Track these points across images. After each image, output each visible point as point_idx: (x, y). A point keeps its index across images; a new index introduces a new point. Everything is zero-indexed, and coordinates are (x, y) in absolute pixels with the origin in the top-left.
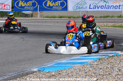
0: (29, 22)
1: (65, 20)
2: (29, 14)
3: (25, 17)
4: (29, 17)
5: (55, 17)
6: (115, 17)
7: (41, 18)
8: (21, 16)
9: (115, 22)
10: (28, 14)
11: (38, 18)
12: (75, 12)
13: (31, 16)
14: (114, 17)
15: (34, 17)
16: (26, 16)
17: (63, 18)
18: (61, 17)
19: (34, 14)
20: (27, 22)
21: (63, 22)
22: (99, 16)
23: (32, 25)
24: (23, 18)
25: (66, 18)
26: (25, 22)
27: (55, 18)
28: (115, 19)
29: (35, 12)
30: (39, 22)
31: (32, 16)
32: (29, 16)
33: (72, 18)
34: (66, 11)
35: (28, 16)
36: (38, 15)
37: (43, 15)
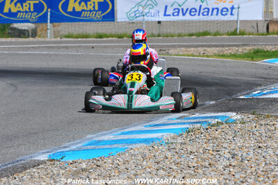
0: (28, 47)
1: (110, 42)
2: (28, 31)
3: (19, 37)
4: (28, 37)
5: (87, 37)
6: (223, 35)
7: (55, 40)
8: (10, 35)
9: (223, 46)
10: (25, 30)
11: (48, 39)
12: (133, 23)
13: (32, 34)
14: (220, 35)
15: (40, 37)
16: (21, 34)
17: (105, 39)
18: (100, 36)
19: (38, 30)
20: (23, 49)
21: (105, 47)
22: (187, 32)
23: (35, 55)
24: (13, 40)
25: (112, 37)
26: (19, 48)
27: (88, 39)
28: (223, 39)
29: (41, 26)
30: (52, 47)
31: (34, 34)
32: (29, 35)
33: (125, 38)
34: (112, 22)
35: (27, 34)
36: (49, 31)
37: (58, 32)
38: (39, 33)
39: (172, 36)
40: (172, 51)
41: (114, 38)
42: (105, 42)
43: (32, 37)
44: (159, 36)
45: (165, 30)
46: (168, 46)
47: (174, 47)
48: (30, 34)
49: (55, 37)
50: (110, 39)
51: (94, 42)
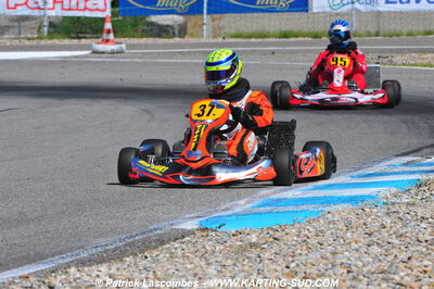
0: (173, 53)
1: (301, 44)
2: (172, 27)
3: (159, 36)
4: (174, 35)
5: (265, 36)
7: (215, 40)
8: (145, 34)
10: (168, 26)
11: (203, 40)
12: (337, 14)
13: (180, 32)
15: (191, 36)
16: (163, 31)
17: (292, 39)
18: (285, 35)
19: (189, 25)
20: (165, 55)
21: (293, 52)
22: (421, 29)
23: (185, 64)
24: (150, 41)
25: (304, 36)
26: (159, 53)
27: (267, 40)
29: (193, 19)
31: (182, 31)
32: (174, 33)
33: (325, 39)
34: (305, 13)
35: (171, 32)
36: (205, 27)
37: (220, 28)
38: (189, 31)
39: (398, 35)
40: (398, 58)
41: (306, 39)
42: (293, 44)
43: (180, 37)
44: (377, 35)
45: (386, 26)
46: (391, 50)
47: (401, 52)
48: (176, 32)
49: (214, 37)
50: (301, 39)
51: (274, 44)
